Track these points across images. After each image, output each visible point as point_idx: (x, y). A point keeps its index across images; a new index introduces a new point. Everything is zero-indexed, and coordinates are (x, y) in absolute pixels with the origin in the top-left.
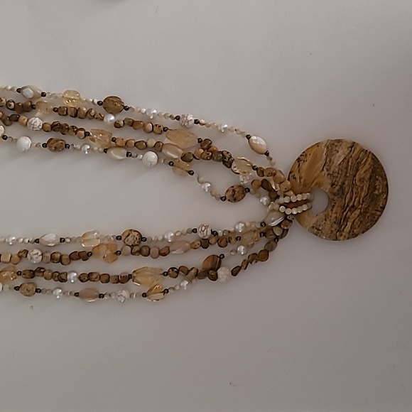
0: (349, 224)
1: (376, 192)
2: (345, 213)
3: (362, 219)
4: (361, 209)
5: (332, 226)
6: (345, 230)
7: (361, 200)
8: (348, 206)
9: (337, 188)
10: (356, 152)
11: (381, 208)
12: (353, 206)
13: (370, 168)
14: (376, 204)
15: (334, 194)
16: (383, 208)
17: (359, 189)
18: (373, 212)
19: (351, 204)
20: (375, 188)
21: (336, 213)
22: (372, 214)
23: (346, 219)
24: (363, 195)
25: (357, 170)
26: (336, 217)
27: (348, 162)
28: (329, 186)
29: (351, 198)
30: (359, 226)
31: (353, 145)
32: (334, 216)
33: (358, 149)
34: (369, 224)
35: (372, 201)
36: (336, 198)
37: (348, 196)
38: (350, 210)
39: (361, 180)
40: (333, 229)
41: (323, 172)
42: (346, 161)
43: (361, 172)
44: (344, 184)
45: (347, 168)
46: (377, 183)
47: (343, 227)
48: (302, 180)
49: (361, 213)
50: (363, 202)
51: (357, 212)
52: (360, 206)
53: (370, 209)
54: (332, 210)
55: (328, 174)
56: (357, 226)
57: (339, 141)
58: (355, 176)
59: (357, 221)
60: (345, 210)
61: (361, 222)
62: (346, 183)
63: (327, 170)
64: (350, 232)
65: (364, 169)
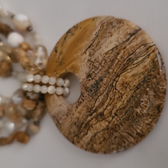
0: (90, 134)
1: (138, 110)
2: (89, 118)
3: (106, 136)
4: (109, 123)
5: (71, 127)
6: (83, 139)
7: (113, 111)
8: (96, 111)
9: (92, 82)
10: (134, 44)
11: (138, 134)
12: (102, 114)
13: (143, 73)
14: (131, 126)
15: (86, 89)
16: (141, 136)
17: (117, 96)
18: (125, 134)
19: (101, 110)
20: (138, 104)
21: (80, 113)
22: (122, 137)
23: (88, 126)
24: (119, 105)
25: (124, 69)
26: (78, 118)
27: (118, 54)
28: (84, 76)
29: (103, 103)
30: (100, 143)
31: (136, 32)
32: (77, 115)
33: (140, 40)
34: (115, 146)
35: (128, 119)
36: (86, 94)
37: (101, 98)
38: (96, 117)
39: (125, 85)
40: (72, 130)
41: (85, 55)
42: (116, 51)
43: (128, 74)
44: (102, 80)
45: (113, 61)
46: (145, 98)
47: (82, 134)
48: (61, 57)
49: (107, 128)
50: (116, 115)
51: (104, 124)
52: (110, 118)
53: (122, 128)
54: (77, 107)
55: (89, 60)
56: (98, 142)
57: (120, 21)
58: (118, 76)
59: (99, 135)
60: (91, 115)
61: (105, 139)
62: (105, 80)
63: (90, 55)
64: (89, 144)
65: (135, 71)
